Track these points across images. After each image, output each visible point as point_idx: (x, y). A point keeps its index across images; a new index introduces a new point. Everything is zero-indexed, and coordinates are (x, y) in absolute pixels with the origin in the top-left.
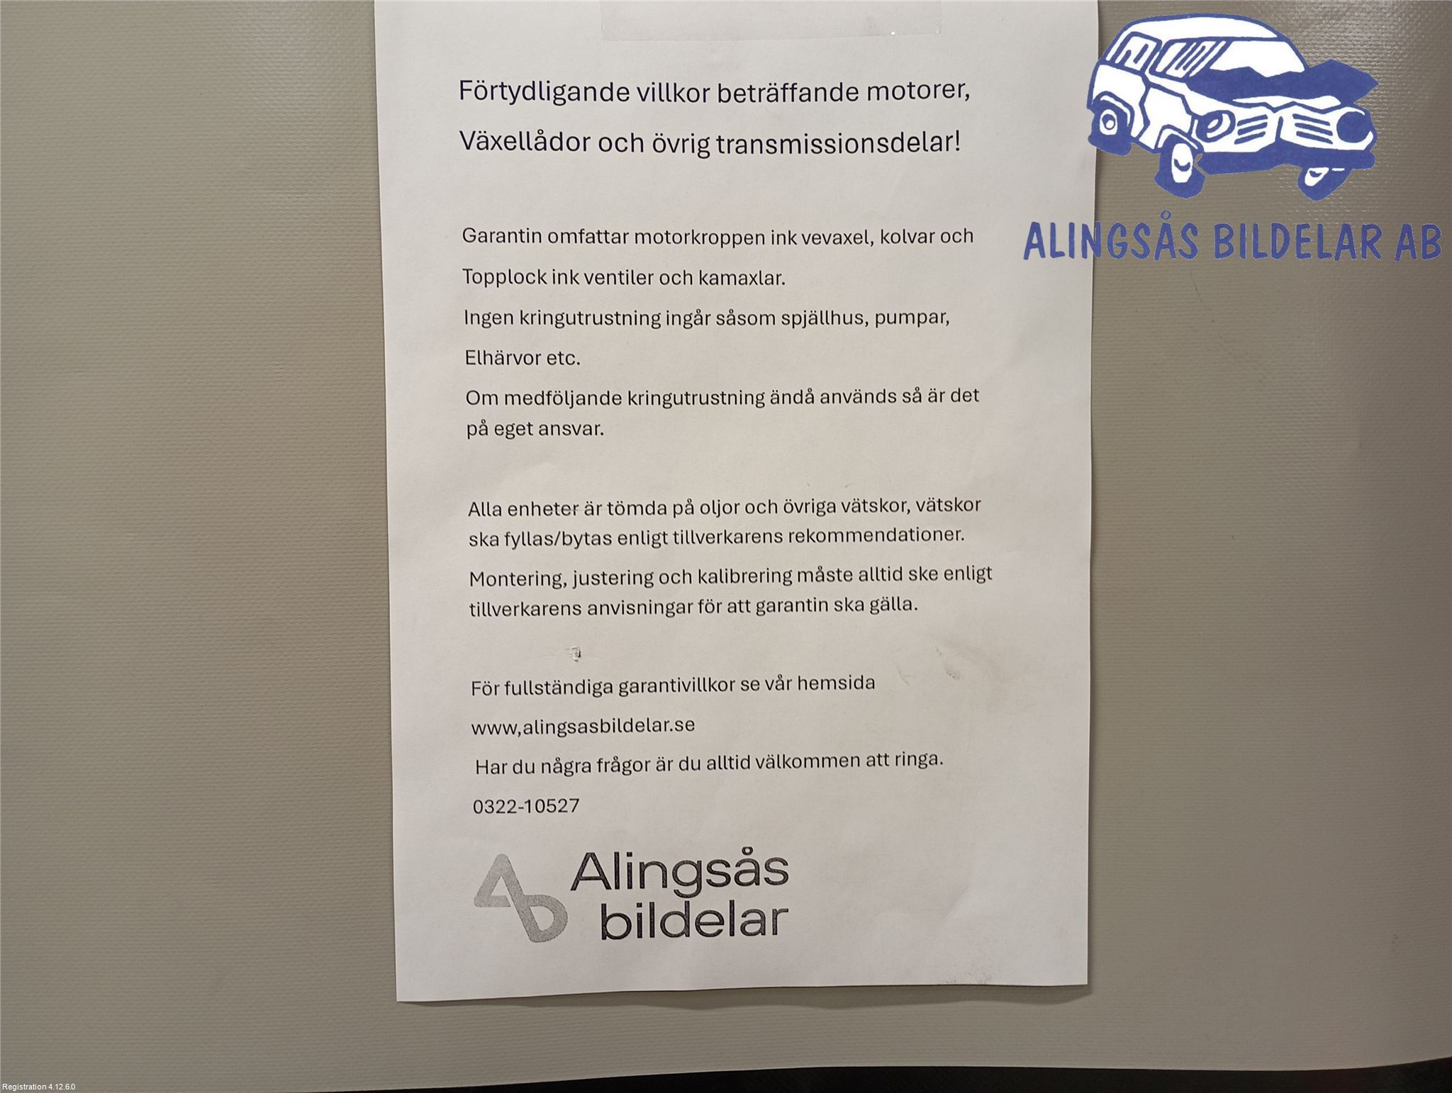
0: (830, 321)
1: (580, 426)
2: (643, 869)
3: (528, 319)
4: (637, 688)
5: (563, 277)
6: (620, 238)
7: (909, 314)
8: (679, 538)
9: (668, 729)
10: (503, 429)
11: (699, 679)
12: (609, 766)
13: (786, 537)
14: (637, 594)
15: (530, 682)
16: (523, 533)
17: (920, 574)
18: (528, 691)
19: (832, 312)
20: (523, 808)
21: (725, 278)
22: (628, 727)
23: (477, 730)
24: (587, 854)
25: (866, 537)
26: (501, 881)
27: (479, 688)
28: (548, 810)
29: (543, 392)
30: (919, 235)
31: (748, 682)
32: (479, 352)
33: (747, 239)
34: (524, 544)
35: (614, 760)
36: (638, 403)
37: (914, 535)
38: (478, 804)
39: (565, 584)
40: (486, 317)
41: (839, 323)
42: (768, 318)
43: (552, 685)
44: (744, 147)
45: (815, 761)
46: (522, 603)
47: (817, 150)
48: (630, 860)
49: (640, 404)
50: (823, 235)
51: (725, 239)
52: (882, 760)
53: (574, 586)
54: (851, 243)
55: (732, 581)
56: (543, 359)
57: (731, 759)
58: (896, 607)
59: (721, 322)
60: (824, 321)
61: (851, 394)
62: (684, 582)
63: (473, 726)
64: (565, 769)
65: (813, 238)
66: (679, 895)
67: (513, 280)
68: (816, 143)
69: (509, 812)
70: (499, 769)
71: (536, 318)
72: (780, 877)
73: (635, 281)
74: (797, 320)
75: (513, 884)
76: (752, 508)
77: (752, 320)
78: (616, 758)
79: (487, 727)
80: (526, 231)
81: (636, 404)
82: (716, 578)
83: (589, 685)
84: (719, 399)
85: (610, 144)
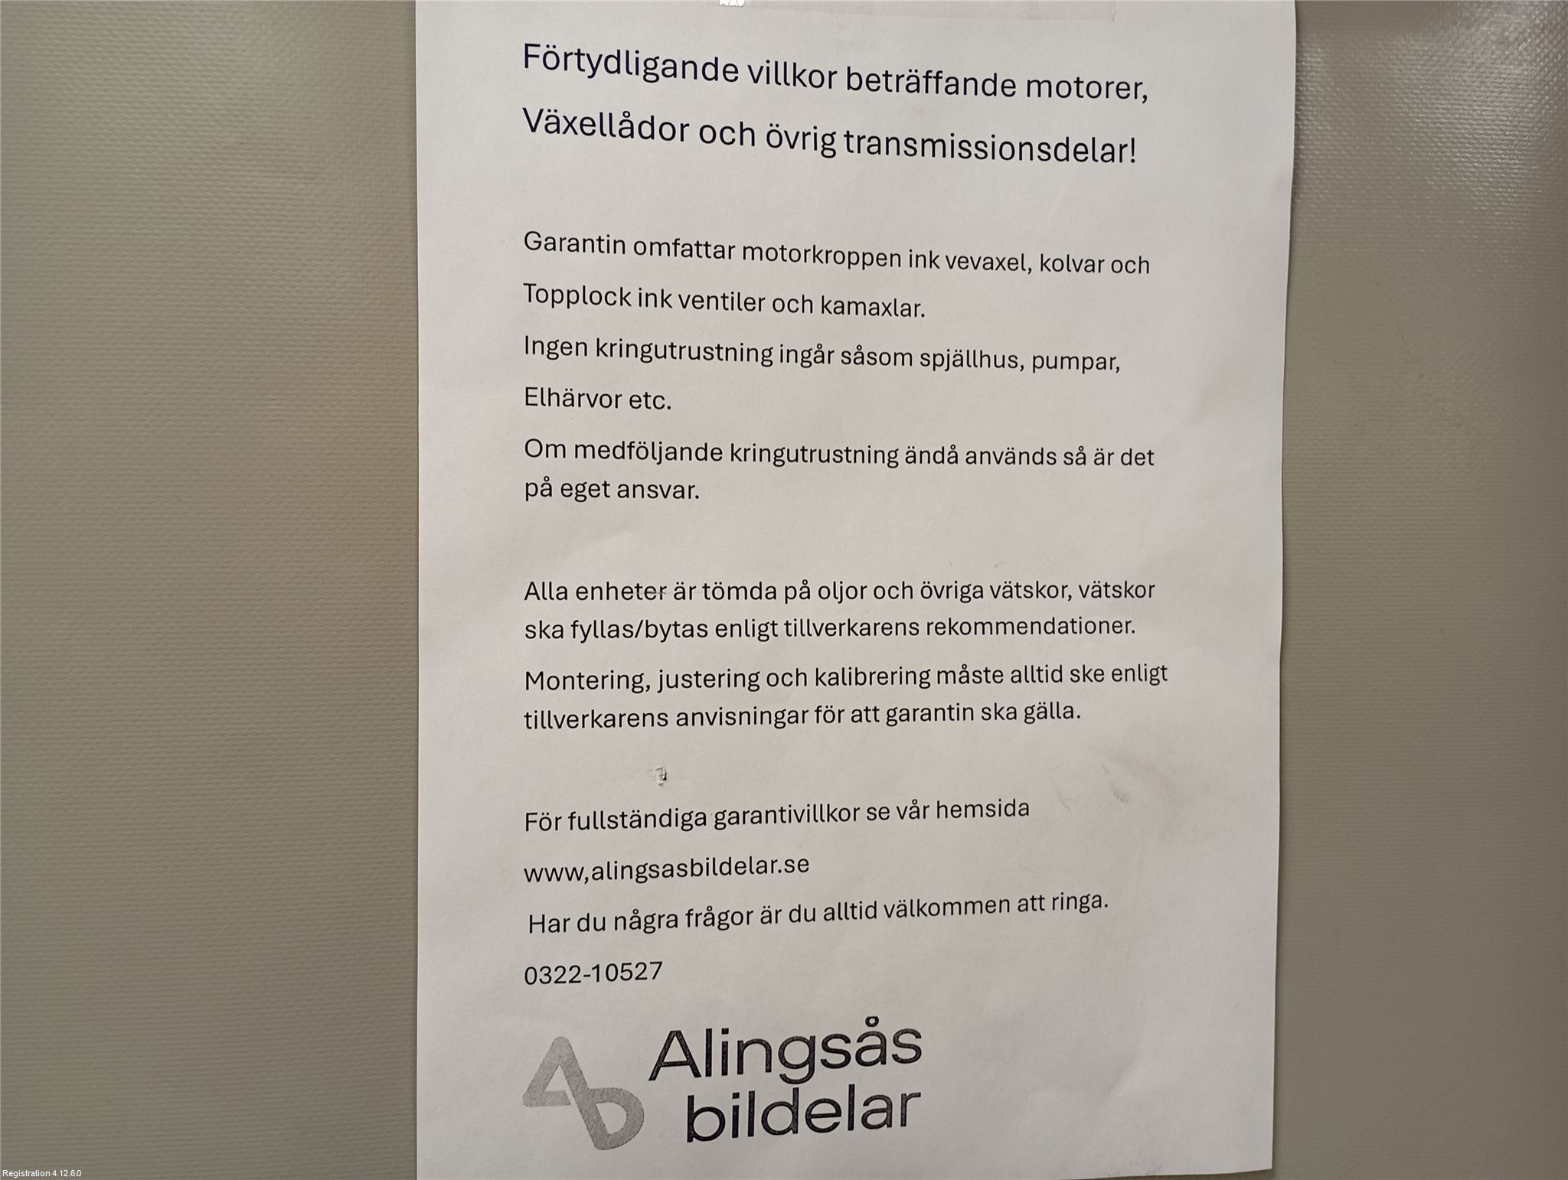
0: (978, 363)
1: (670, 486)
2: (742, 1048)
3: (607, 349)
4: (737, 818)
5: (651, 298)
6: (723, 252)
7: (1073, 358)
8: (791, 628)
9: (776, 870)
10: (571, 489)
11: (815, 806)
12: (701, 919)
13: (923, 628)
14: (738, 699)
15: (602, 812)
16: (595, 622)
17: (1082, 675)
18: (598, 824)
19: (981, 352)
20: (589, 976)
21: (853, 306)
22: (725, 869)
23: (532, 875)
24: (671, 1032)
25: (1020, 628)
26: (559, 1073)
27: (535, 821)
28: (622, 977)
29: (623, 443)
30: (1086, 262)
31: (875, 810)
32: (542, 389)
33: (880, 259)
34: (597, 637)
35: (707, 912)
36: (743, 459)
37: (1076, 626)
38: (531, 971)
39: (648, 687)
40: (552, 346)
41: (989, 366)
42: (905, 357)
43: (629, 816)
44: (876, 146)
45: (956, 907)
46: (593, 711)
47: (967, 154)
48: (725, 1038)
49: (745, 460)
50: (971, 258)
51: (854, 258)
52: (1037, 903)
53: (659, 690)
54: (1004, 269)
55: (857, 683)
56: (624, 402)
57: (853, 907)
58: (1055, 715)
59: (848, 361)
60: (971, 363)
61: (1002, 453)
62: (797, 685)
63: (525, 870)
64: (643, 924)
65: (959, 262)
66: (786, 1081)
67: (587, 299)
68: (965, 145)
69: (571, 981)
70: (558, 926)
71: (616, 349)
72: (912, 1053)
73: (742, 306)
74: (939, 360)
75: (574, 1075)
76: (882, 593)
77: (885, 359)
78: (710, 908)
79: (544, 870)
80: (606, 239)
81: (740, 460)
82: (836, 679)
83: (677, 815)
84: (842, 455)
85: (712, 134)
